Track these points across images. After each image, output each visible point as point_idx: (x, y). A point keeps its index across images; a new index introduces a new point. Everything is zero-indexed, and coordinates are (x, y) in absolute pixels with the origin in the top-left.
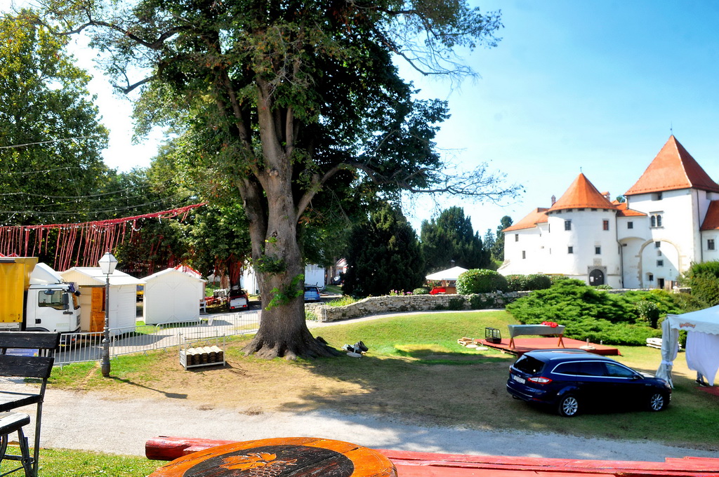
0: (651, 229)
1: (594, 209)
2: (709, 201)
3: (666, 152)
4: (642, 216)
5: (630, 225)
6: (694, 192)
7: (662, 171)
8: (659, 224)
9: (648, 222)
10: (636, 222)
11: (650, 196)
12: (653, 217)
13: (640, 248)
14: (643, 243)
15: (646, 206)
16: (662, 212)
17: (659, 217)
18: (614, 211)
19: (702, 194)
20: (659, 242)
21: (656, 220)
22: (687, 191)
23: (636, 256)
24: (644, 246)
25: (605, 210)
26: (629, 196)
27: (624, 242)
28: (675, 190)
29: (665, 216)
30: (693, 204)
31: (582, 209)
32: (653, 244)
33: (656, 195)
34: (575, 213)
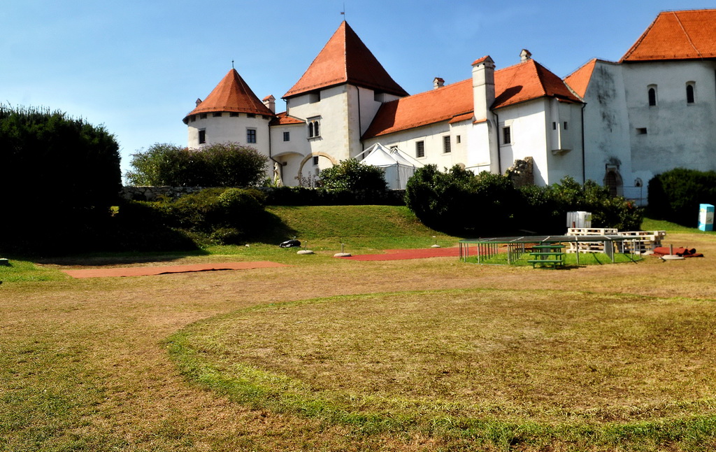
0: (309, 140)
1: (234, 114)
2: (379, 104)
3: (333, 42)
4: (299, 123)
5: (286, 137)
6: (353, 89)
7: (324, 65)
8: (317, 133)
9: (307, 130)
10: (294, 133)
11: (308, 97)
12: (311, 124)
13: (300, 166)
14: (303, 159)
15: (303, 111)
16: (319, 117)
17: (317, 124)
18: (265, 117)
19: (367, 95)
20: (317, 157)
21: (313, 128)
22: (343, 88)
23: (296, 178)
24: (303, 163)
25: (251, 115)
26: (288, 99)
27: (285, 160)
28: (332, 88)
29: (322, 123)
30: (349, 105)
31: (218, 114)
32: (311, 161)
33: (316, 95)
34: (210, 119)
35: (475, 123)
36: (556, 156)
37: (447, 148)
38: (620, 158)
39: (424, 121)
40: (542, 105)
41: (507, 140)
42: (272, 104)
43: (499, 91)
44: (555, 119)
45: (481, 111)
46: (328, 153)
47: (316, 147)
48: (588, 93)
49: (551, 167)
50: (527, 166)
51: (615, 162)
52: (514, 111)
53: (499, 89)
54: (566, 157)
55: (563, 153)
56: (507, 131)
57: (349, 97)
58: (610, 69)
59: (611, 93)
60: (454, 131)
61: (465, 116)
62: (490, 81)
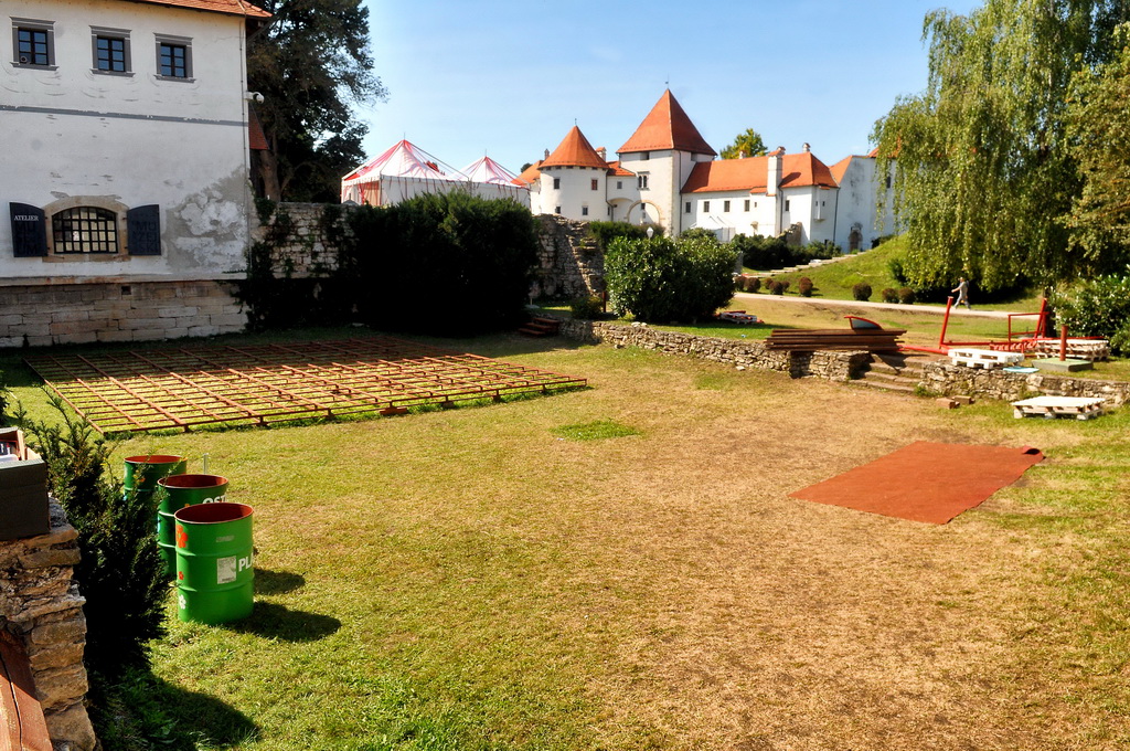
0: (638, 189)
1: (583, 168)
2: (694, 163)
3: (660, 108)
4: (631, 176)
5: (620, 185)
6: (677, 152)
7: (652, 128)
8: (645, 185)
9: (637, 182)
10: (625, 182)
11: (638, 155)
12: (641, 177)
13: (628, 209)
14: (631, 204)
15: (634, 166)
16: (648, 172)
17: (645, 177)
18: (603, 169)
19: (686, 156)
20: (644, 204)
21: (642, 181)
22: (669, 152)
24: (632, 207)
25: (594, 168)
26: (621, 154)
27: (615, 203)
28: (660, 151)
29: (650, 177)
30: (674, 166)
31: (571, 167)
32: (639, 206)
33: (646, 155)
34: (564, 170)
35: (767, 195)
36: (816, 222)
37: (747, 209)
38: (862, 223)
39: (732, 187)
40: (810, 190)
41: (787, 209)
42: (604, 154)
43: (785, 174)
44: (818, 200)
45: (772, 187)
46: (654, 202)
47: (644, 196)
48: (843, 180)
49: (813, 229)
50: (798, 228)
51: (859, 226)
52: (793, 191)
53: (785, 173)
54: (823, 223)
55: (821, 220)
56: (788, 202)
57: (674, 160)
58: (862, 162)
59: (860, 178)
60: (753, 198)
61: (760, 189)
62: (779, 168)
